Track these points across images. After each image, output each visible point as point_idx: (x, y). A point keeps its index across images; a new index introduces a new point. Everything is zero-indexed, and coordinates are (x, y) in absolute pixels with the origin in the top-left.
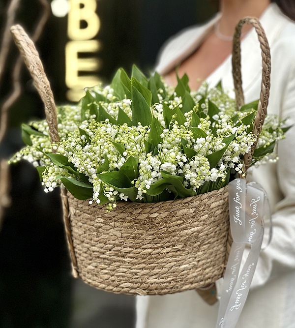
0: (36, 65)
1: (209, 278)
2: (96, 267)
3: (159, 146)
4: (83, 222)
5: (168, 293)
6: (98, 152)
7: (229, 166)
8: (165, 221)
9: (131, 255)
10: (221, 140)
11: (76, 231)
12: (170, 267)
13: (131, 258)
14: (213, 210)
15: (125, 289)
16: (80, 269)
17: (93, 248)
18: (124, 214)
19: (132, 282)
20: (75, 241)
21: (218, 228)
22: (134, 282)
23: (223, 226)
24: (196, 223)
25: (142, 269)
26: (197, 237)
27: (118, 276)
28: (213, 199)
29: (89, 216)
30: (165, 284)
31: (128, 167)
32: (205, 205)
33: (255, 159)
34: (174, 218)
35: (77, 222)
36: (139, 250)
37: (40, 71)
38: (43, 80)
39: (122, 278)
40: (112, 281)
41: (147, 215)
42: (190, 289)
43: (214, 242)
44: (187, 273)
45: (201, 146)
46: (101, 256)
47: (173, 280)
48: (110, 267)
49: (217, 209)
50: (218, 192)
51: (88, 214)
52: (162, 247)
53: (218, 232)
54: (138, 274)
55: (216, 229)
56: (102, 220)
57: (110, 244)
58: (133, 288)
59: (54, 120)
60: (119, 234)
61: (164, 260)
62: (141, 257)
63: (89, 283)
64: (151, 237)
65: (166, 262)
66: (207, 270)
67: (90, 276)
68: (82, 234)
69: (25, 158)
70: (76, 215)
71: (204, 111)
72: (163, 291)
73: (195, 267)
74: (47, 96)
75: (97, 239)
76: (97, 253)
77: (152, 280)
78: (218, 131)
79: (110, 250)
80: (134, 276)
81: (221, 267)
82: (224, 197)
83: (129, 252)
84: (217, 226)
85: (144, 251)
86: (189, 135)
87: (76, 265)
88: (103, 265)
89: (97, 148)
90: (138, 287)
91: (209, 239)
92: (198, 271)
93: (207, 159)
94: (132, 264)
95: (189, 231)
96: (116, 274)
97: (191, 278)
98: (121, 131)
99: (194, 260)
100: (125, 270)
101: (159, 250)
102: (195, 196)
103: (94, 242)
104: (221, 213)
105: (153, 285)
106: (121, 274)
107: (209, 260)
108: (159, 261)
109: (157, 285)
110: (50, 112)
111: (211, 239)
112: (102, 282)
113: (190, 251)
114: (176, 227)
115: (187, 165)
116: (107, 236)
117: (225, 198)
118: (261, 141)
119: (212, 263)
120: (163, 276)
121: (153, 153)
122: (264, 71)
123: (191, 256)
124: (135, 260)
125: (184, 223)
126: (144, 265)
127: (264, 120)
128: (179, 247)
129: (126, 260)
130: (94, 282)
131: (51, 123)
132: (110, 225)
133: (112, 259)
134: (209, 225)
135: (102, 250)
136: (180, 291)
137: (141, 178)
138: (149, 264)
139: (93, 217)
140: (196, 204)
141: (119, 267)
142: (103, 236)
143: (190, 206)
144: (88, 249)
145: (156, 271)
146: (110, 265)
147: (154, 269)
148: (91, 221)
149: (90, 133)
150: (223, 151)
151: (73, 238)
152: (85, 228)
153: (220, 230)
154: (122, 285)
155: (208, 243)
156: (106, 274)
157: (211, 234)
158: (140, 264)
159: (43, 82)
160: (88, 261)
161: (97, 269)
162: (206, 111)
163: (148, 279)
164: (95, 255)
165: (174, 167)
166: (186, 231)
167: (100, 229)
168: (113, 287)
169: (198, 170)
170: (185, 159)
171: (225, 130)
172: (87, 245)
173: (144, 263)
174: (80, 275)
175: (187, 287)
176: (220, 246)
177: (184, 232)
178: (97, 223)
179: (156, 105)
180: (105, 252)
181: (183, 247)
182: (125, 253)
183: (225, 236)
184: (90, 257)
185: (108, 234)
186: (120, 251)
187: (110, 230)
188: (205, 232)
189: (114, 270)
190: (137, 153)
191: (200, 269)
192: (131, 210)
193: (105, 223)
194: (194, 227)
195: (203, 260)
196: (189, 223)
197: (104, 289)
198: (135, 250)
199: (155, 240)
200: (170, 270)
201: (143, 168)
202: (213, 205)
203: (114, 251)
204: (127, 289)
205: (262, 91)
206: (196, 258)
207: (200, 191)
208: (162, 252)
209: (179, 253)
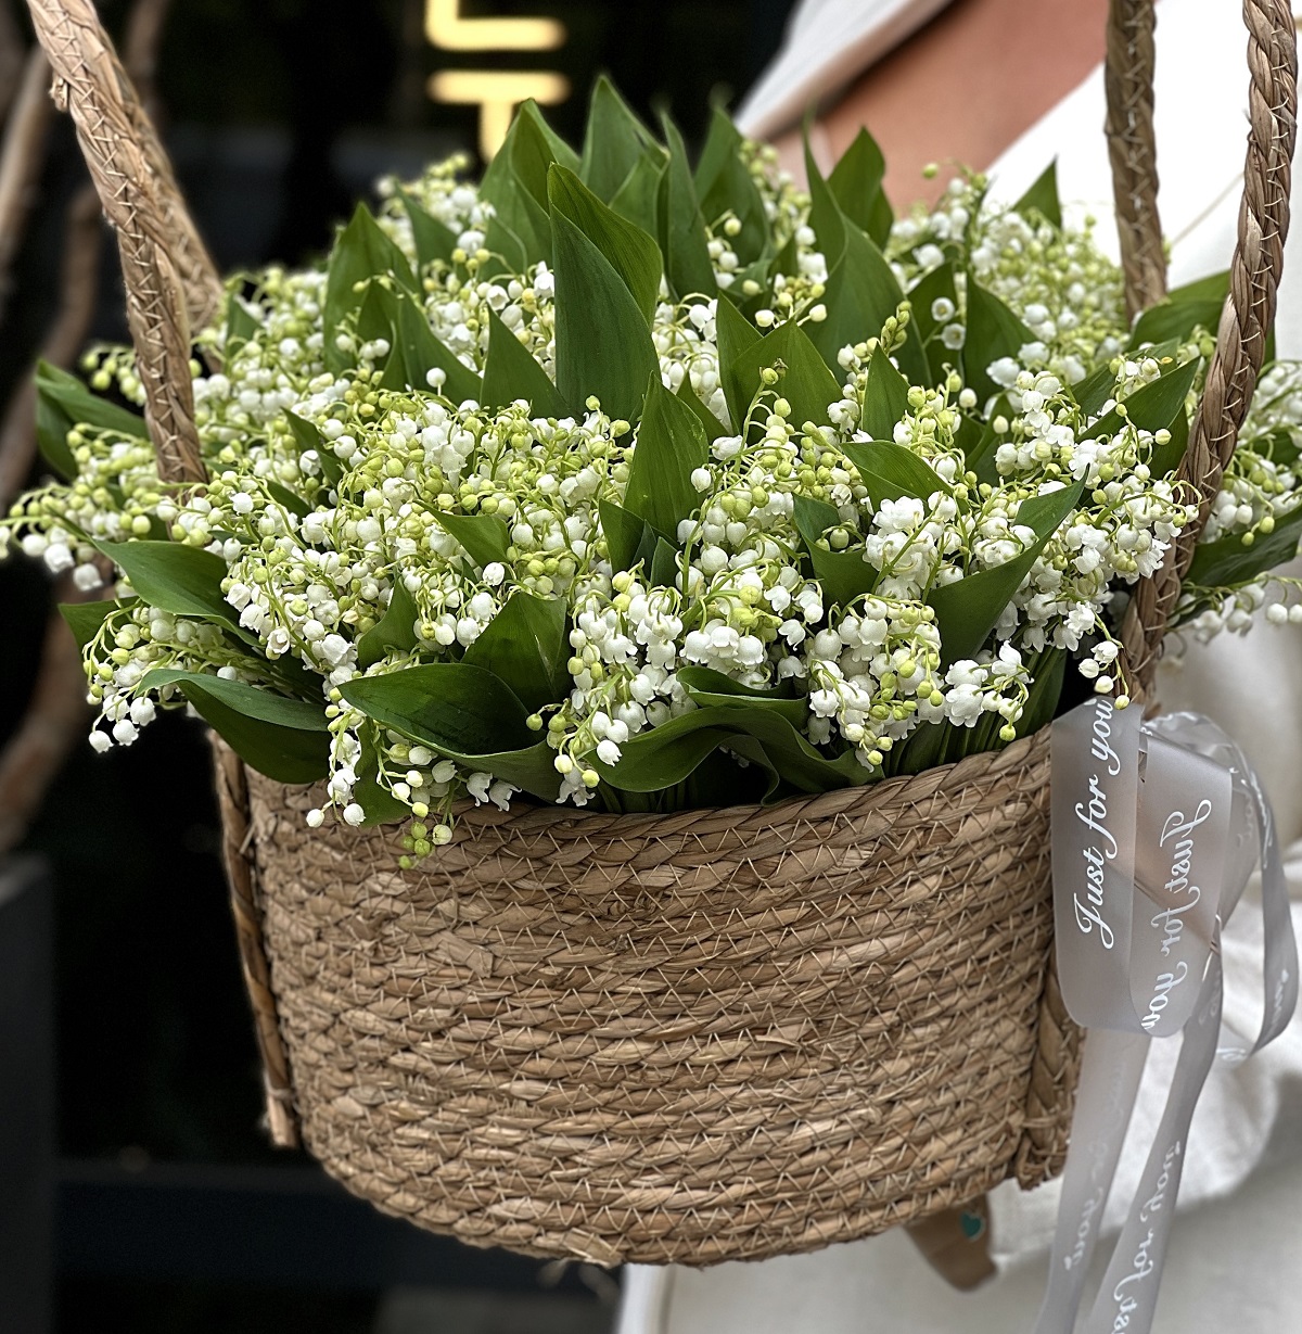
0: (81, 77)
1: (945, 1185)
2: (373, 1107)
3: (687, 526)
4: (312, 884)
5: (732, 1255)
6: (372, 548)
7: (1051, 638)
8: (715, 904)
9: (542, 1065)
10: (1014, 508)
11: (279, 919)
12: (739, 1133)
13: (544, 1079)
14: (968, 855)
15: (513, 1229)
16: (303, 1102)
17: (359, 1014)
18: (508, 863)
19: (546, 1198)
20: (276, 964)
21: (995, 940)
22: (558, 1195)
23: (1025, 930)
24: (878, 920)
25: (598, 1136)
26: (880, 988)
27: (480, 1164)
28: (968, 801)
29: (339, 857)
30: (713, 1215)
31: (506, 643)
32: (927, 829)
33: (1201, 594)
34: (760, 897)
35: (281, 876)
36: (579, 1045)
37: (103, 109)
38: (119, 158)
39: (495, 1174)
40: (447, 1184)
41: (620, 876)
42: (846, 1241)
43: (972, 1009)
44: (827, 1163)
45: (899, 541)
46: (394, 1060)
47: (754, 1194)
48: (441, 1115)
49: (990, 845)
50: (999, 763)
51: (336, 847)
52: (698, 1033)
53: (992, 960)
54: (578, 1159)
55: (982, 943)
56: (399, 885)
57: (436, 1004)
58: (549, 1228)
59: (172, 362)
60: (480, 961)
61: (713, 1097)
62: (591, 1079)
63: (347, 1178)
64: (640, 985)
65: (721, 1109)
66: (935, 1147)
67: (348, 1145)
68: (308, 943)
69: (31, 544)
70: (278, 846)
71: (943, 337)
72: (706, 1247)
73: (870, 1132)
74: (137, 242)
75: (377, 973)
76: (375, 1043)
77: (648, 1191)
78: (1006, 452)
79: (438, 1034)
80: (556, 1167)
81: (1008, 1130)
82: (1029, 786)
83: (533, 1053)
84: (991, 931)
85: (608, 1052)
86: (845, 476)
87: (286, 1080)
88: (404, 1105)
89: (367, 527)
90: (579, 1224)
91: (943, 996)
92: (886, 1154)
93: (929, 612)
94: (545, 1108)
95: (840, 959)
96: (467, 1153)
97: (846, 1189)
98: (490, 442)
99: (862, 1098)
100: (512, 1135)
101: (684, 1049)
102: (874, 781)
103: (362, 989)
104: (1011, 868)
105: (651, 1218)
106: (494, 1152)
107: (945, 1098)
108: (685, 1102)
109: (672, 1218)
110: (153, 323)
111: (958, 994)
112: (403, 1182)
113: (843, 1057)
114: (772, 939)
115: (827, 640)
116: (423, 967)
117: (1035, 793)
118: (1230, 509)
119: (962, 1110)
120: (706, 1173)
121: (646, 570)
122: (1257, 145)
123: (847, 1080)
124: (560, 1094)
125: (812, 917)
126: (609, 1119)
127: (1247, 398)
128: (788, 1034)
129: (518, 1087)
130: (367, 1176)
131: (156, 376)
132: (436, 914)
133: (448, 1076)
134: (945, 928)
135: (400, 1031)
136: (791, 1250)
137: (578, 700)
138: (634, 1115)
139: (354, 866)
140: (878, 822)
141: (481, 1118)
142: (406, 964)
143: (846, 837)
144: (336, 1016)
145: (670, 1148)
146: (438, 1104)
147: (657, 1139)
148: (345, 883)
149: (344, 445)
150: (1014, 569)
151: (271, 953)
152: (318, 916)
153: (1008, 946)
154: (496, 1209)
155: (941, 1015)
156: (420, 1145)
157: (957, 973)
158: (587, 1111)
159: (115, 167)
160: (338, 1074)
161: (379, 1119)
162: (954, 337)
163: (626, 1185)
164: (364, 1048)
165: (754, 648)
166: (822, 960)
167: (390, 929)
168: (454, 1214)
169: (879, 664)
170: (813, 609)
171: (1039, 449)
172: (328, 997)
173: (606, 1107)
174: (306, 1130)
175: (828, 1227)
176: (1006, 1026)
177: (812, 965)
178: (374, 894)
179: (692, 302)
180: (416, 1042)
181: (805, 1038)
182: (509, 1053)
183: (1031, 977)
184: (346, 1060)
185: (427, 954)
186: (484, 1042)
187: (438, 938)
188: (925, 964)
189: (459, 1133)
190: (568, 565)
191: (897, 1141)
192: (538, 846)
193: (416, 901)
194: (864, 937)
195: (909, 1098)
196: (842, 918)
197: (412, 1214)
198: (561, 1047)
199: (662, 1000)
200: (744, 1148)
201: (592, 653)
202: (969, 830)
203: (455, 1040)
204: (523, 1227)
205: (1241, 247)
206: (873, 1087)
207: (904, 760)
208: (697, 1059)
209: (785, 1063)
